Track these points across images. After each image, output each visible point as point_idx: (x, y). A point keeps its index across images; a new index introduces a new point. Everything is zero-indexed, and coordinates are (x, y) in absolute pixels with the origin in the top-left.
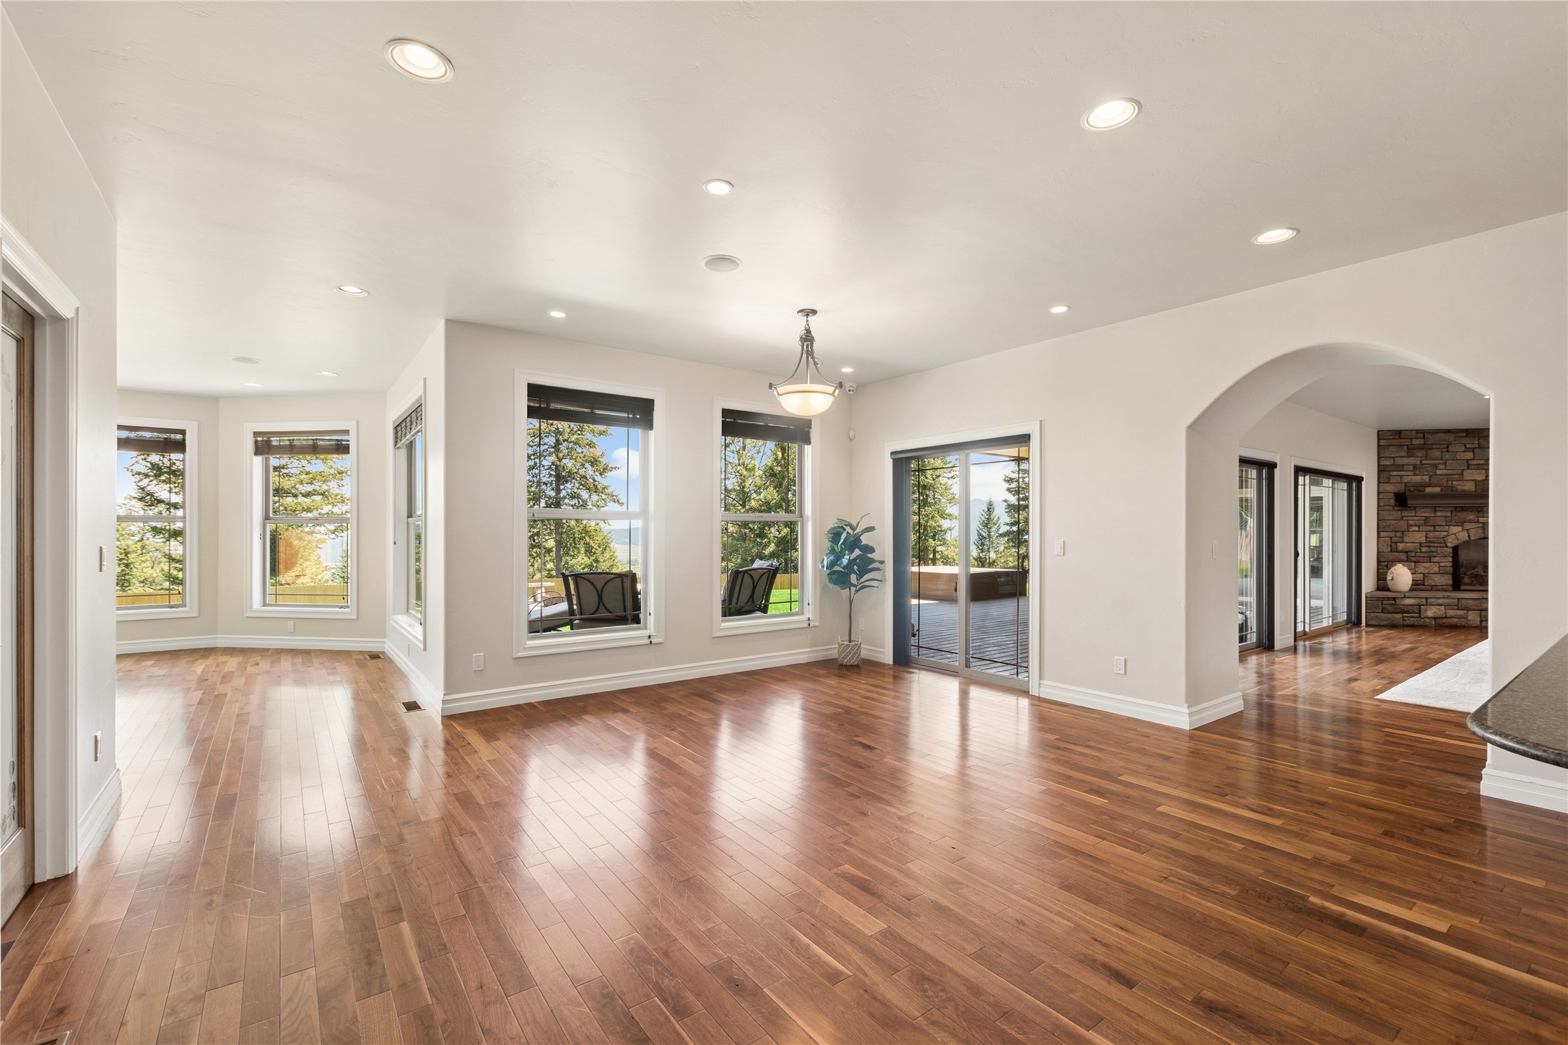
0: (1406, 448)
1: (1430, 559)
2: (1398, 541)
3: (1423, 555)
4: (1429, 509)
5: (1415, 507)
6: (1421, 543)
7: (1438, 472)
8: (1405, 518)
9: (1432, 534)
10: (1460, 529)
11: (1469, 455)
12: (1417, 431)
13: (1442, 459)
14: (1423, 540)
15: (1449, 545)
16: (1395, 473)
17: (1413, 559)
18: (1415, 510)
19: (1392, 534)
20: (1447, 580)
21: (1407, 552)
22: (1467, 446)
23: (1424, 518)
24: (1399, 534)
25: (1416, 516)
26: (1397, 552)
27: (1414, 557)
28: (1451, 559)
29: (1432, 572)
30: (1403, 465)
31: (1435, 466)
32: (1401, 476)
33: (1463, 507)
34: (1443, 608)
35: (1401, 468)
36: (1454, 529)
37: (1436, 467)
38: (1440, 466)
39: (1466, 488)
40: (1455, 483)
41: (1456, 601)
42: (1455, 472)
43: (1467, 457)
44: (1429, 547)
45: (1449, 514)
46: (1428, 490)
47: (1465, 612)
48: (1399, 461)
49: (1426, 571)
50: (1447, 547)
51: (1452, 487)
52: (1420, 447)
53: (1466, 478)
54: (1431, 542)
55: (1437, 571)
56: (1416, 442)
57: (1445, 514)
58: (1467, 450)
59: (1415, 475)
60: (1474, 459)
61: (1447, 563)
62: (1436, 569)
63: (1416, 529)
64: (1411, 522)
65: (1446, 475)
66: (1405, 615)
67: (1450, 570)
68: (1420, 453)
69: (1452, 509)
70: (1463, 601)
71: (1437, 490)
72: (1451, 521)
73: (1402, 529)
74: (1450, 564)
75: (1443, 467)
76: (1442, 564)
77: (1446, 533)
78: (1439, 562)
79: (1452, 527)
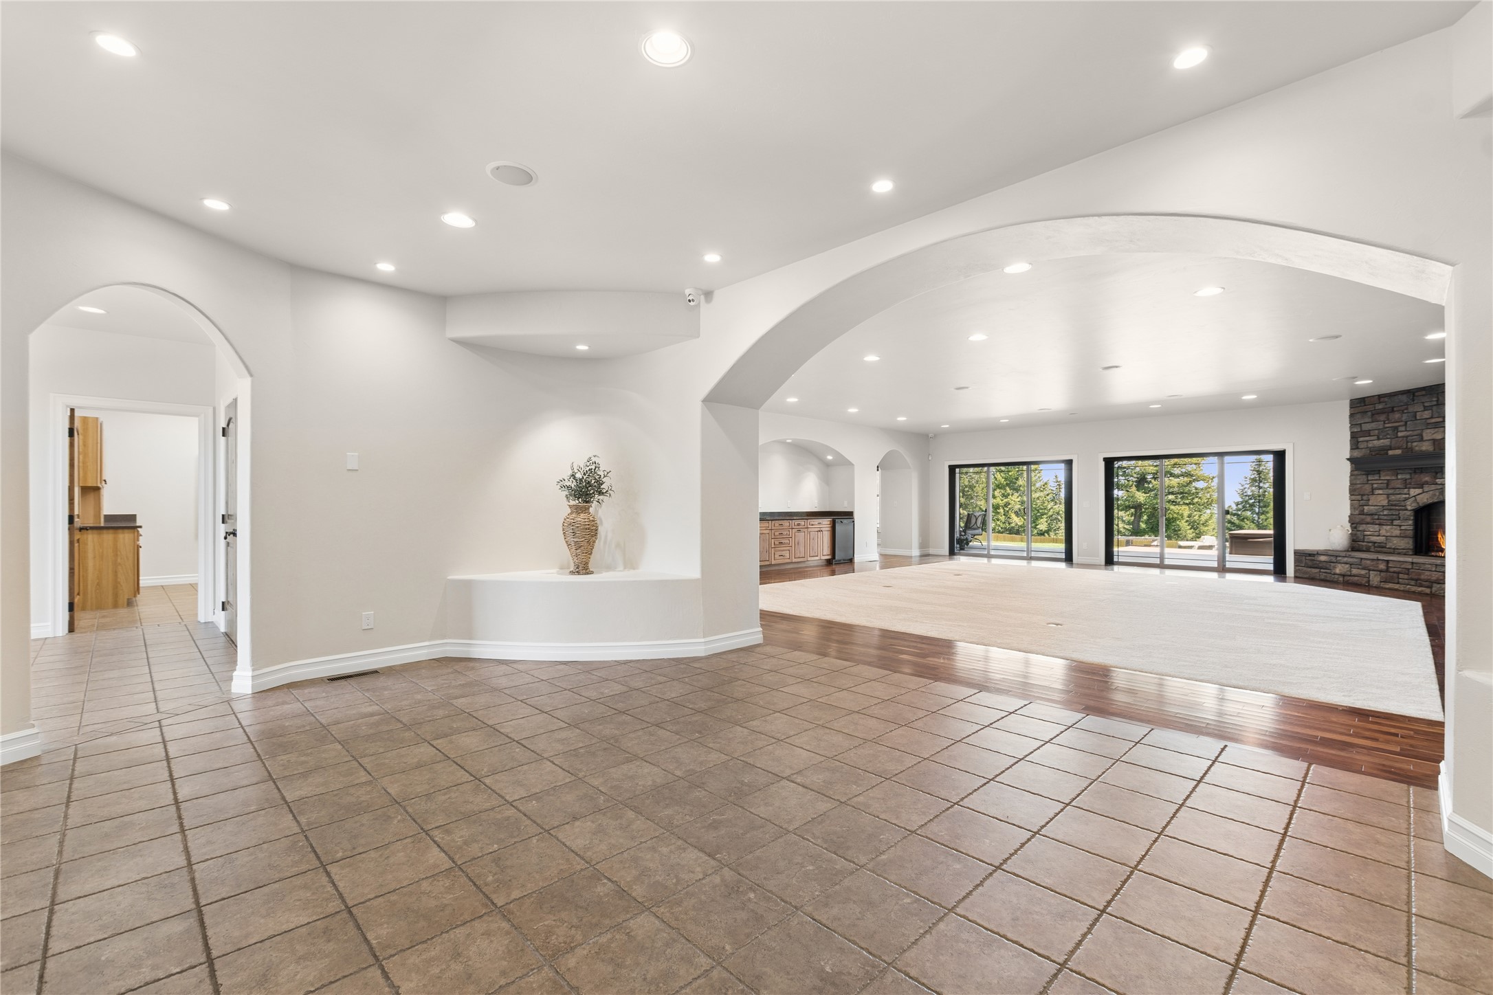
0: (1370, 414)
1: (1392, 522)
2: (1364, 504)
3: (1385, 518)
4: (1389, 472)
5: (1379, 471)
6: (1383, 506)
7: (1400, 434)
8: (1370, 482)
9: (1393, 497)
10: (1419, 491)
11: (1427, 414)
12: (1380, 396)
13: (1402, 421)
14: (1385, 503)
15: (1409, 508)
16: (1361, 439)
17: (1377, 522)
18: (1379, 474)
19: (1359, 497)
20: (1408, 543)
21: (1372, 515)
22: (1426, 404)
23: (1385, 482)
24: (1365, 498)
25: (1380, 480)
26: (1363, 514)
27: (1378, 519)
28: (1411, 522)
29: (1394, 535)
30: (1370, 430)
31: (1396, 428)
32: (1367, 441)
33: (1422, 468)
34: (1348, 566)
35: (1368, 433)
36: (1413, 492)
37: (1398, 429)
38: (1400, 429)
39: (1424, 448)
40: (1415, 444)
41: (1359, 560)
42: (1415, 433)
43: (1425, 416)
44: (1391, 510)
45: (1408, 476)
46: (1390, 453)
47: (1367, 571)
48: (1365, 427)
49: (1388, 534)
50: (1407, 510)
51: (1412, 449)
52: (1382, 412)
53: (1425, 438)
54: (1392, 505)
55: (1398, 535)
56: (1380, 406)
57: (1404, 476)
58: (1426, 408)
59: (1379, 439)
60: (1432, 418)
61: (1409, 525)
62: (1397, 532)
63: (1381, 492)
64: (1375, 486)
65: (1407, 437)
66: (1322, 570)
67: (1411, 533)
68: (1383, 417)
69: (1410, 472)
70: (1365, 561)
71: (1398, 452)
72: (1410, 484)
73: (1367, 492)
74: (1411, 528)
75: (1403, 429)
76: (1403, 528)
77: (1407, 496)
78: (1400, 526)
79: (1412, 490)
